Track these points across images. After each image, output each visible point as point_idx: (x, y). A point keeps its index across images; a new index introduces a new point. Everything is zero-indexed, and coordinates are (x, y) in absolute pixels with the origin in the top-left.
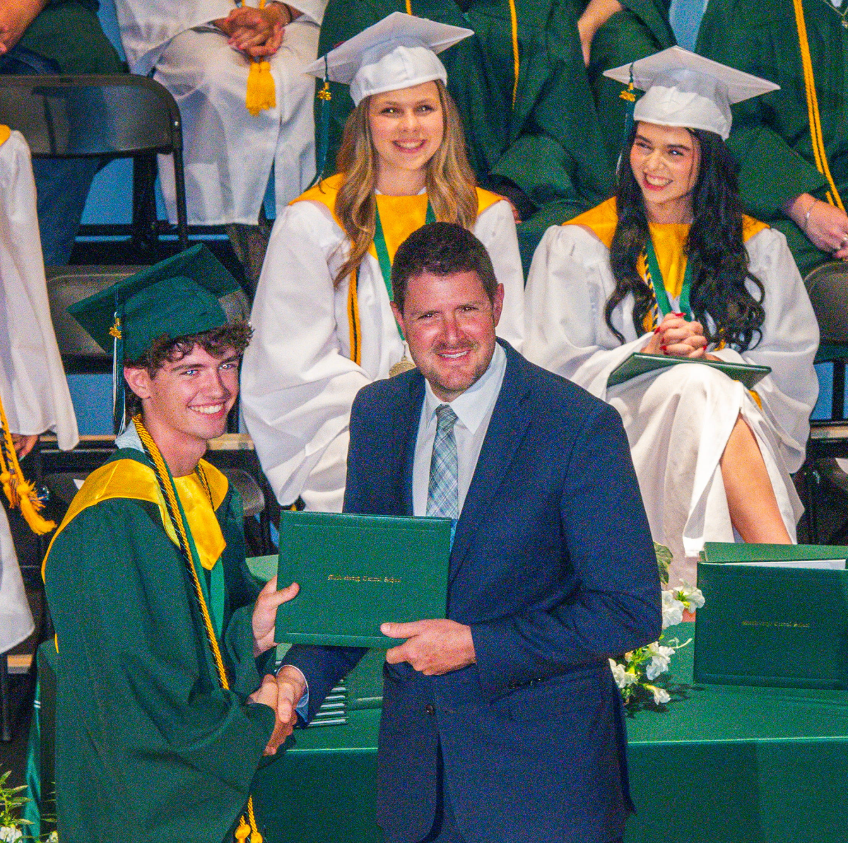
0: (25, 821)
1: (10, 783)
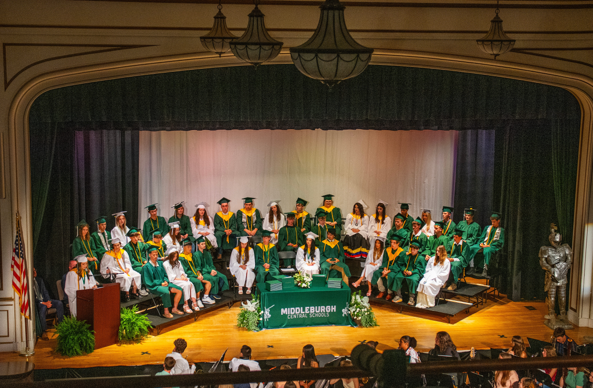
0: (255, 299)
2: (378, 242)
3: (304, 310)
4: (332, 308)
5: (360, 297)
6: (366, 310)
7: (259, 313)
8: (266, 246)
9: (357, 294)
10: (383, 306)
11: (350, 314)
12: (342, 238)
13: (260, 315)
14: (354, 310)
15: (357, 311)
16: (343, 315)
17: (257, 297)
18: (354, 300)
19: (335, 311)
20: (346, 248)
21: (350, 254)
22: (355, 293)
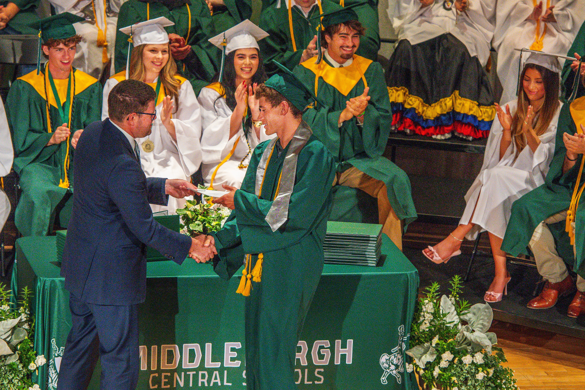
0: (11, 303)
1: (5, 289)
2: (534, 74)
3: (218, 355)
4: (340, 351)
5: (458, 305)
6: (479, 358)
7: (25, 366)
8: (61, 84)
9: (445, 290)
10: (551, 342)
11: (411, 375)
12: (386, 51)
13: (29, 375)
14: (429, 358)
15: (444, 364)
16: (384, 379)
17: (18, 297)
18: (428, 317)
19: (349, 361)
20: (397, 95)
21: (417, 119)
22: (436, 286)
